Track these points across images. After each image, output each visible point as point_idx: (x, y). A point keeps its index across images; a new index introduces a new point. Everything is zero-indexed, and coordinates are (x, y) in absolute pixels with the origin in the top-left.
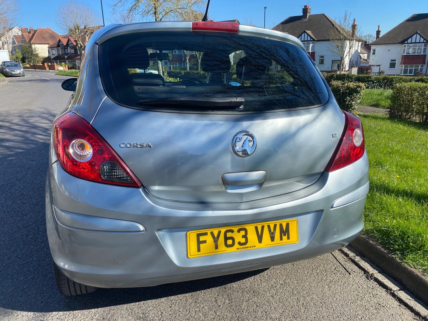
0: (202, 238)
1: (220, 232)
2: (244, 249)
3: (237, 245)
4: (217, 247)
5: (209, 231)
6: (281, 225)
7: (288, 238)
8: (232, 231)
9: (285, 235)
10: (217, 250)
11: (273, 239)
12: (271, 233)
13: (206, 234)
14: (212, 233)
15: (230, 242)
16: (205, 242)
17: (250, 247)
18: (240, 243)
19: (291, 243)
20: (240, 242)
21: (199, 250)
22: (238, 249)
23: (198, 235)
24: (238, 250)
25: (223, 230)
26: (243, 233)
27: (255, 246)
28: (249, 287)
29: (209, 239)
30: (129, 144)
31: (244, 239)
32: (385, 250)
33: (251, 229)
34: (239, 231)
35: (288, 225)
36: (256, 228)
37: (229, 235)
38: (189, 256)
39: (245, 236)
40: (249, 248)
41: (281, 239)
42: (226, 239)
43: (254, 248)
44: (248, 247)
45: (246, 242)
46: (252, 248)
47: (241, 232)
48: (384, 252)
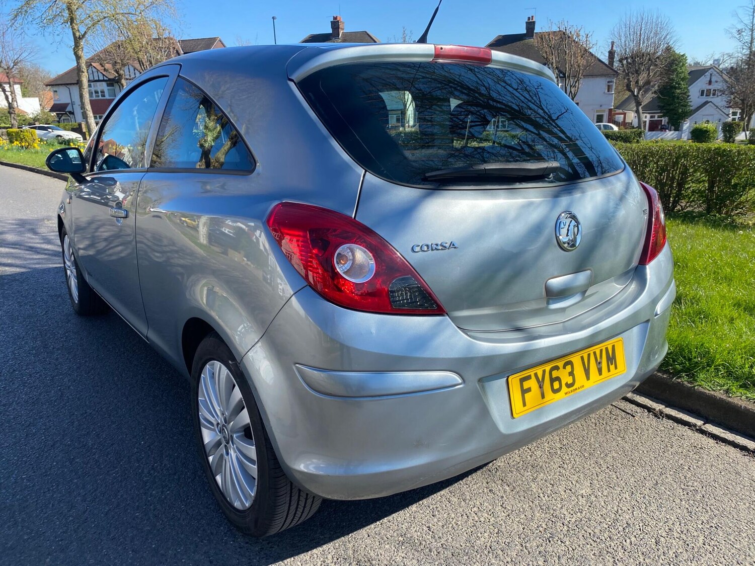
0: (526, 385)
1: (544, 371)
2: (573, 393)
3: (564, 388)
4: (543, 396)
5: (531, 372)
6: (607, 350)
7: (616, 368)
8: (557, 368)
9: (612, 364)
10: (545, 400)
11: (600, 371)
12: (598, 363)
13: (529, 378)
14: (536, 376)
15: (556, 385)
16: (529, 390)
17: (579, 388)
18: (567, 385)
19: (618, 374)
20: (567, 383)
21: (524, 405)
22: (566, 393)
23: (522, 381)
24: (567, 395)
25: (548, 368)
26: (569, 368)
27: (583, 386)
28: (522, 462)
29: (532, 384)
30: (425, 245)
31: (571, 377)
33: (576, 360)
34: (564, 367)
35: (613, 346)
36: (582, 358)
37: (555, 374)
38: (515, 415)
39: (571, 374)
40: (578, 391)
41: (609, 371)
42: (552, 380)
43: (583, 389)
44: (576, 389)
45: (574, 381)
46: (581, 390)
47: (567, 367)
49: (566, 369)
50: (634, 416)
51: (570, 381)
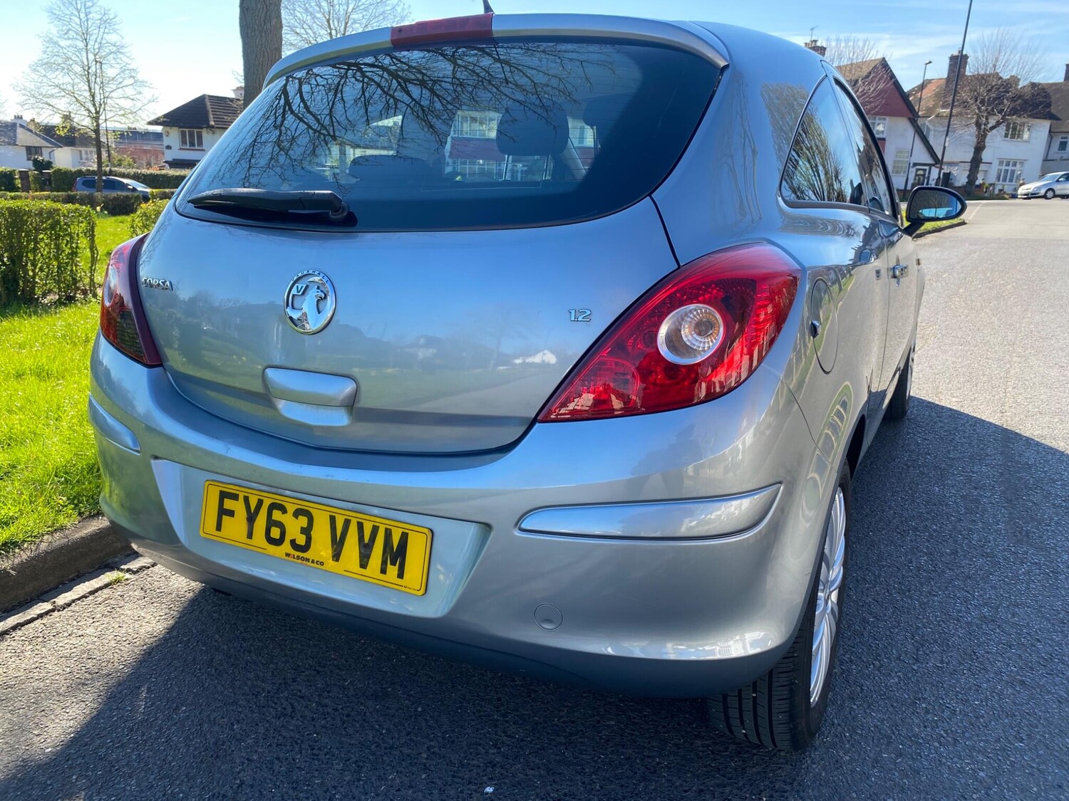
0: (229, 504)
1: (260, 503)
2: (300, 561)
3: (287, 546)
4: (250, 535)
5: (241, 493)
6: (388, 534)
7: (401, 575)
8: (284, 510)
9: (393, 563)
10: (250, 541)
11: (364, 561)
12: (362, 544)
13: (236, 497)
14: (246, 499)
15: (275, 533)
17: (313, 562)
18: (293, 542)
19: (403, 589)
20: (295, 540)
21: (219, 528)
22: (288, 555)
23: (223, 496)
24: (287, 558)
25: (267, 501)
26: (303, 521)
27: (322, 564)
31: (304, 537)
33: (321, 517)
34: (297, 513)
36: (333, 520)
37: (277, 515)
38: (201, 532)
39: (307, 531)
40: (310, 564)
41: (383, 571)
42: (271, 523)
43: (319, 566)
44: (308, 560)
45: (305, 548)
46: (315, 565)
47: (300, 517)
49: (297, 518)
51: (301, 540)
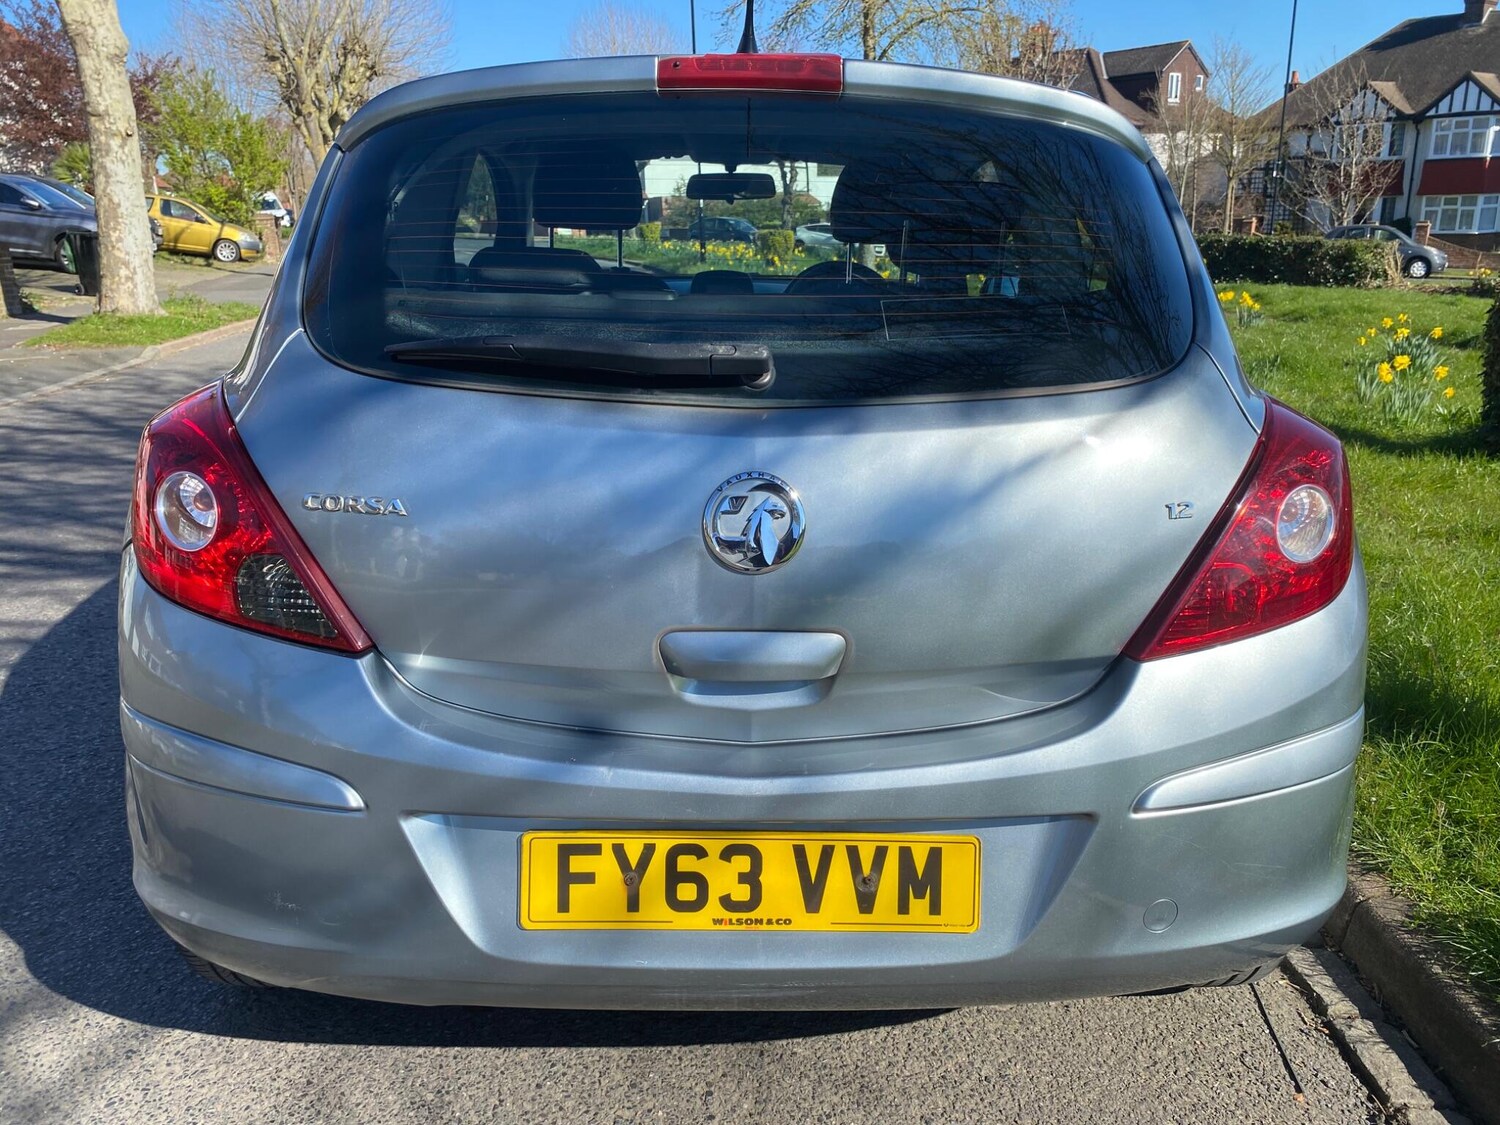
0: (578, 864)
1: (649, 850)
2: (744, 927)
3: (714, 908)
4: (633, 904)
5: (607, 841)
6: (906, 855)
7: (935, 908)
8: (700, 853)
9: (920, 895)
10: (635, 916)
11: (866, 902)
12: (860, 879)
13: (595, 850)
14: (619, 851)
15: (687, 892)
16: (588, 878)
17: (770, 922)
18: (727, 902)
19: (942, 928)
20: (729, 895)
21: (563, 905)
22: (717, 922)
23: (565, 852)
24: (718, 927)
25: (664, 844)
26: (743, 863)
27: (788, 922)
29: (604, 866)
30: (331, 498)
31: (746, 888)
32: (1484, 1015)
33: (776, 852)
34: (727, 854)
35: (935, 855)
36: (800, 853)
37: (685, 863)
38: (525, 922)
39: (752, 878)
40: (764, 927)
41: (903, 908)
42: (674, 877)
43: (784, 927)
44: (760, 922)
45: (754, 902)
46: (775, 927)
47: (734, 858)
48: (1480, 1024)
49: (729, 861)
50: (1299, 1090)
51: (742, 893)
